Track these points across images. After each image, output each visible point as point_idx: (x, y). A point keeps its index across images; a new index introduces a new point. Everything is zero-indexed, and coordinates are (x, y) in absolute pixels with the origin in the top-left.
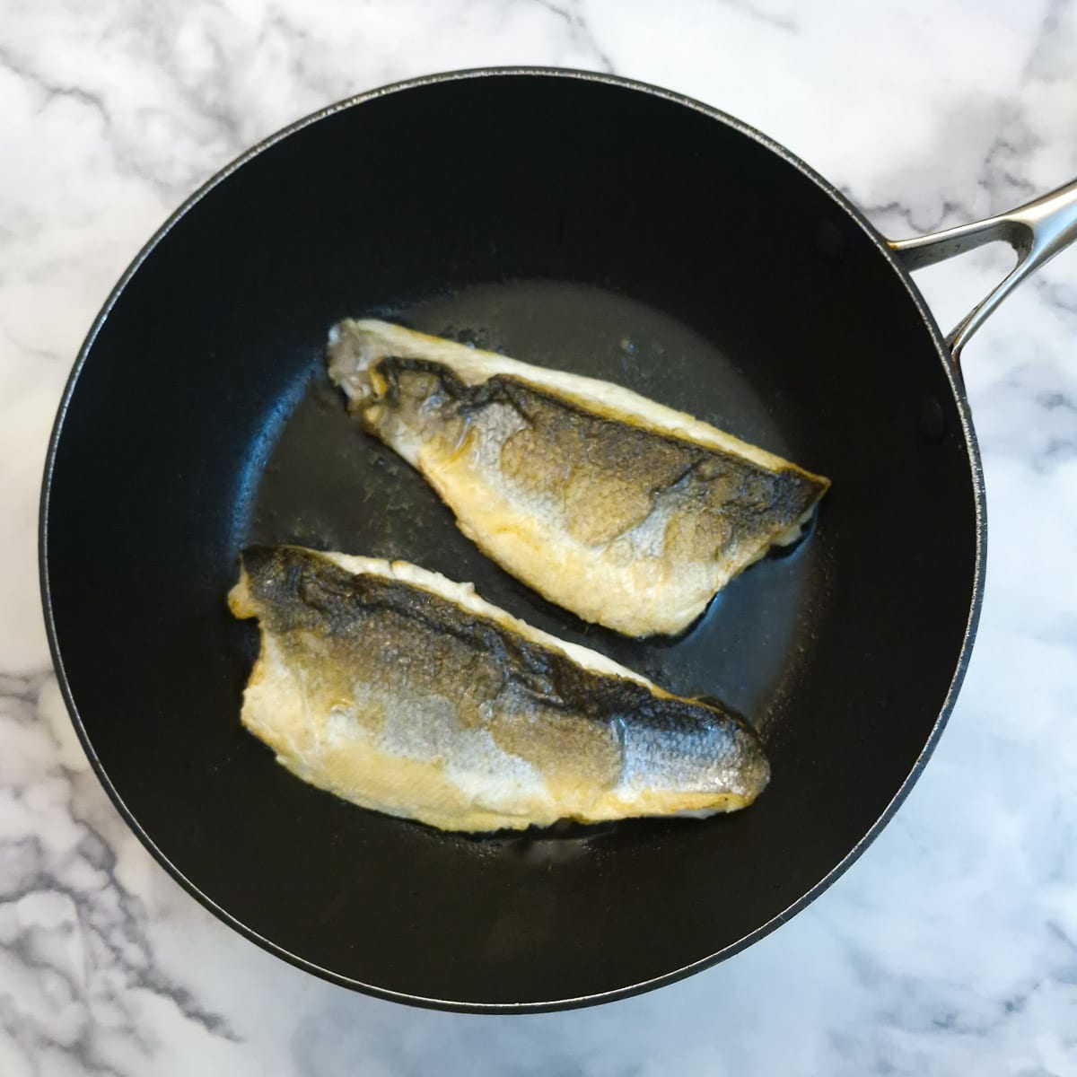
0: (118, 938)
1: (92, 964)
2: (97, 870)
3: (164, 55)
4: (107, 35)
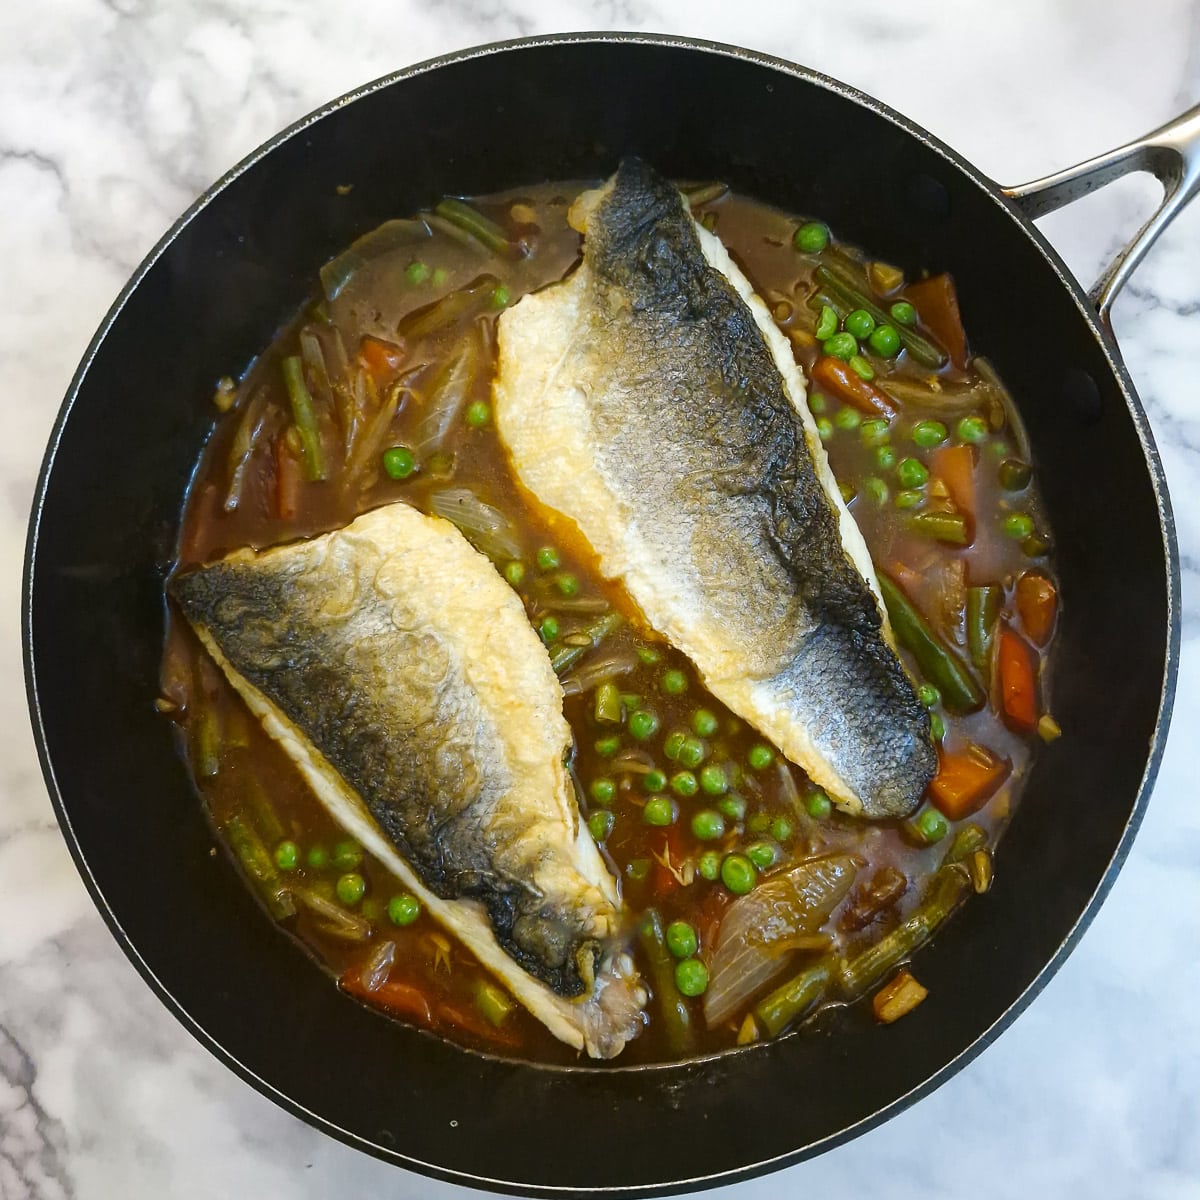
0: (34, 1170)
2: (13, 1086)
3: (133, 116)
4: (69, 90)
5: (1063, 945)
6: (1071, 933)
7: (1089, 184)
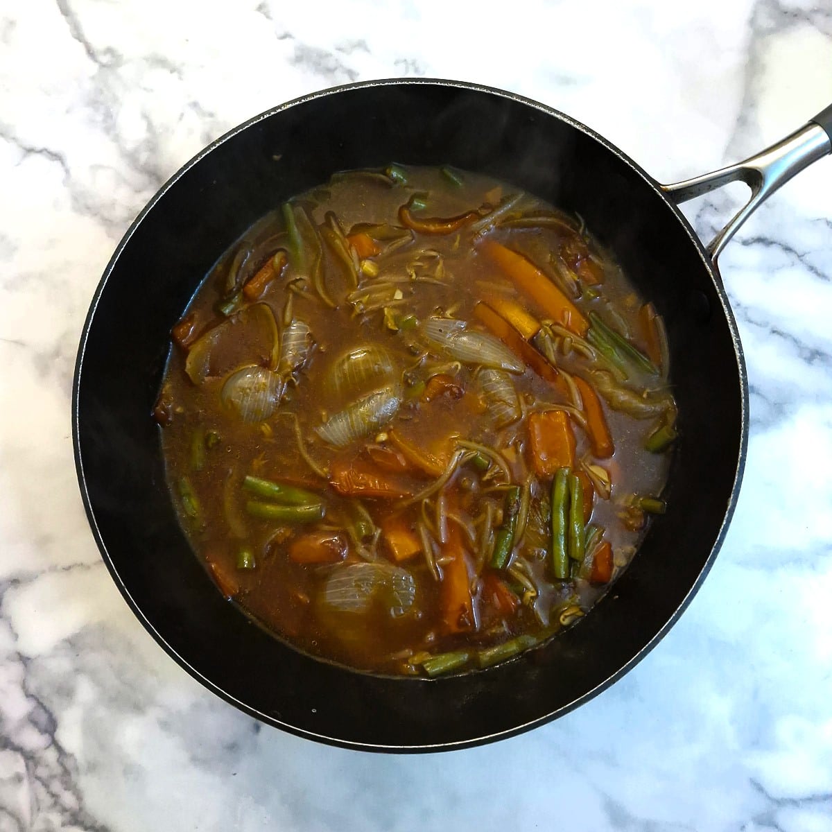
0: (56, 787)
1: (36, 806)
2: (42, 734)
3: (110, 126)
4: (68, 111)
5: (674, 615)
6: (679, 608)
7: (710, 186)
